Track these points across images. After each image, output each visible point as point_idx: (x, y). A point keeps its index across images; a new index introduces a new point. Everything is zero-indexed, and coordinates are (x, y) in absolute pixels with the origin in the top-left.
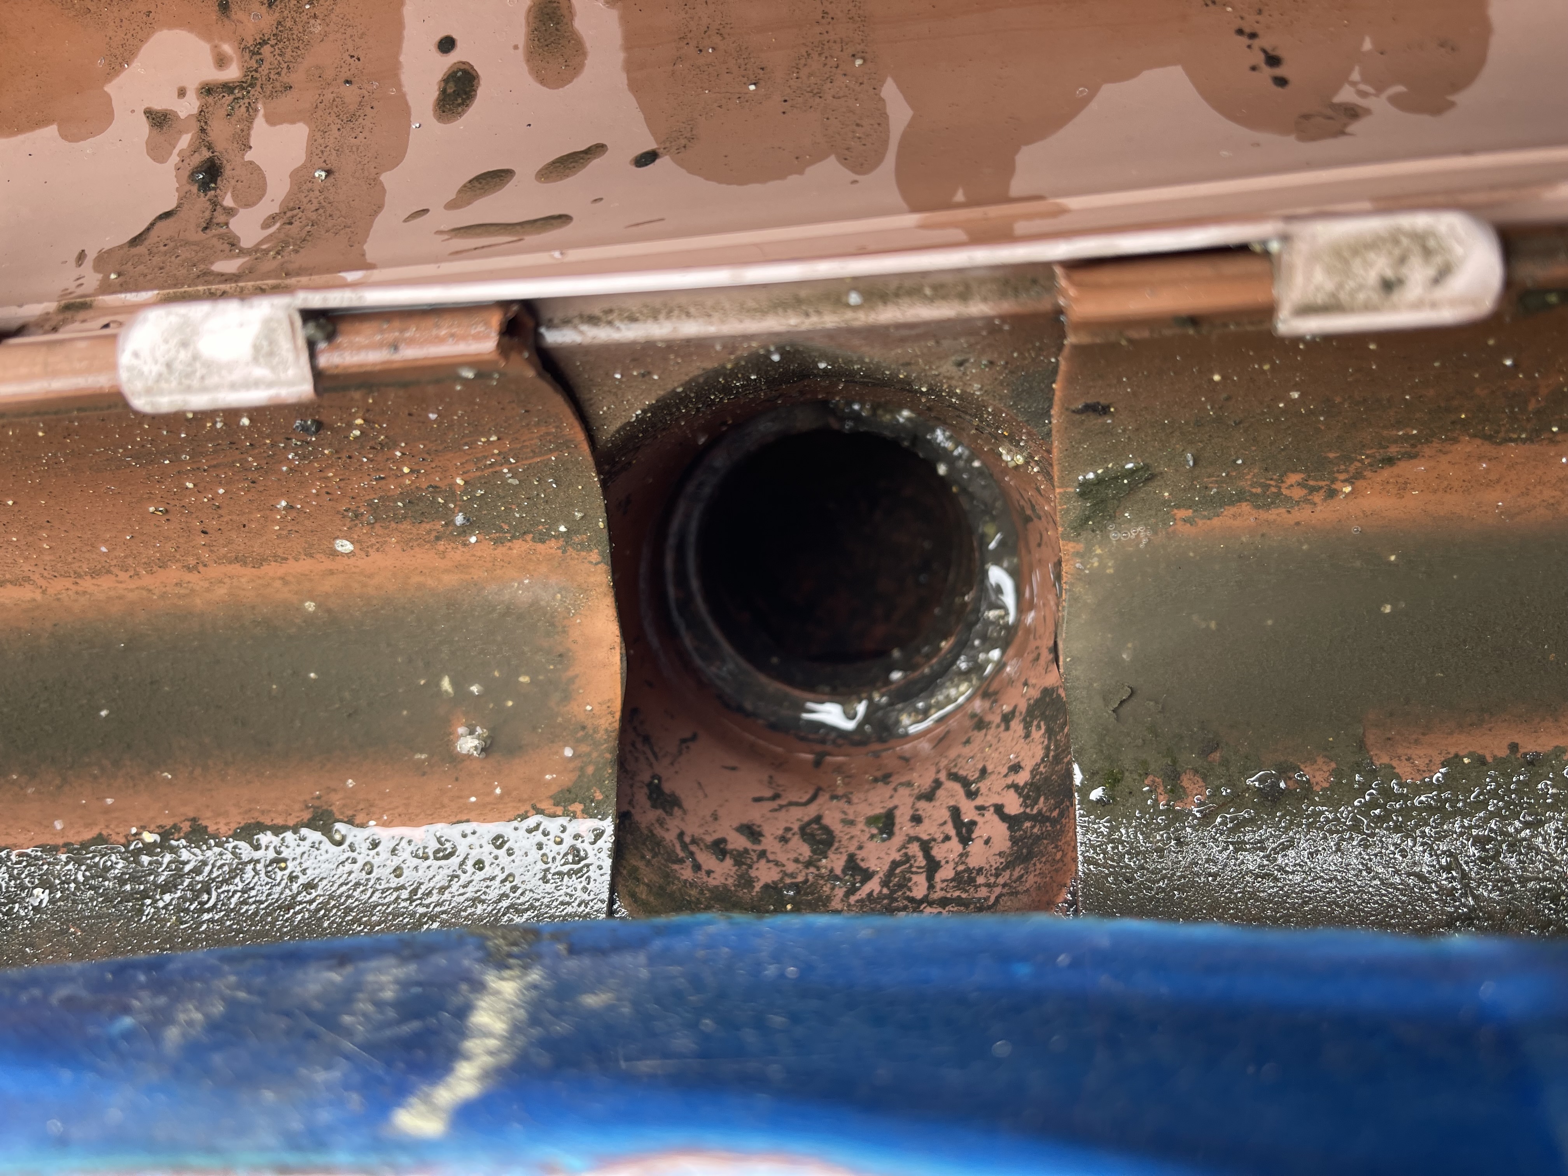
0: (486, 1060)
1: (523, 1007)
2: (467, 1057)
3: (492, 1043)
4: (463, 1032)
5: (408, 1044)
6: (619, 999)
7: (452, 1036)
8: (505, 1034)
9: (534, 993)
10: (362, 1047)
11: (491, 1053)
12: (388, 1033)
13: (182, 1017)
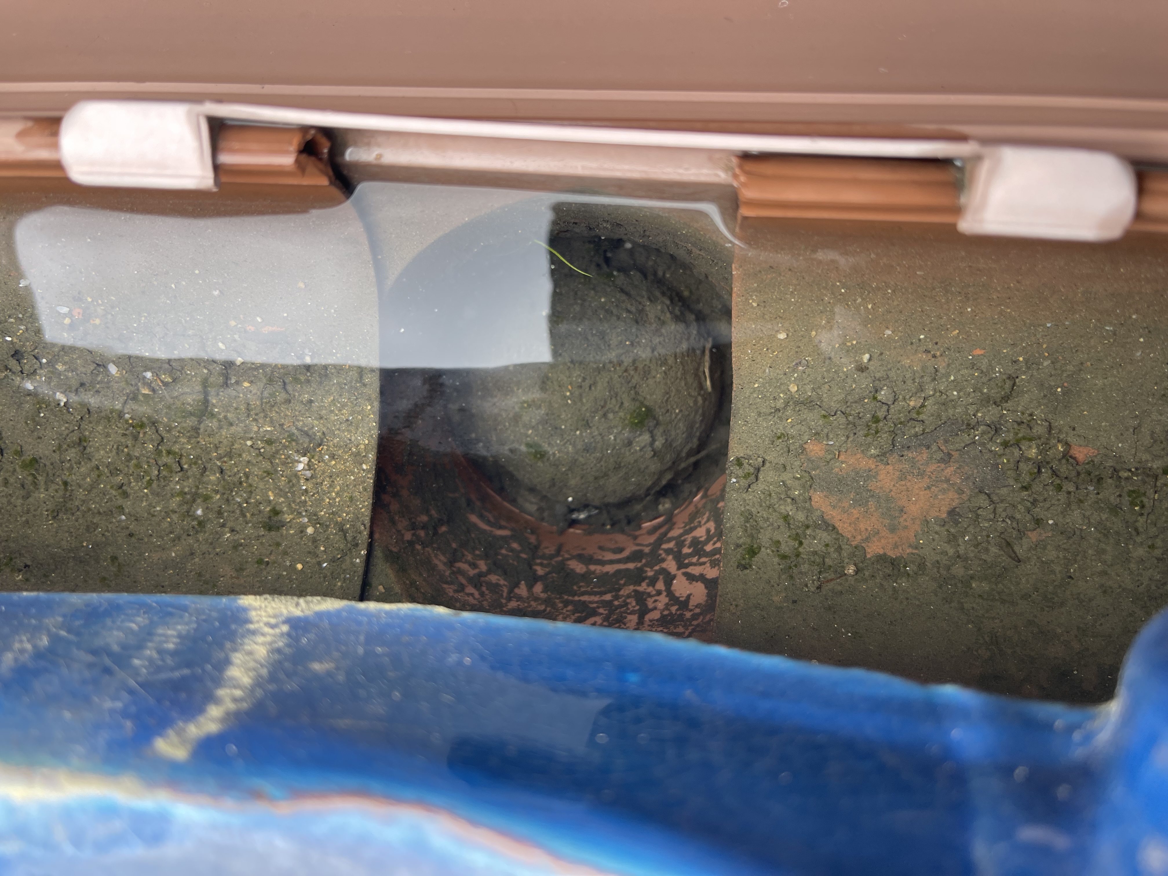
0: (231, 706)
1: (266, 667)
2: (217, 701)
3: (238, 693)
4: (219, 681)
5: (177, 686)
6: (337, 668)
7: (209, 684)
8: (249, 687)
9: (277, 656)
10: (141, 685)
11: (235, 700)
12: (164, 676)
13: (17, 646)
